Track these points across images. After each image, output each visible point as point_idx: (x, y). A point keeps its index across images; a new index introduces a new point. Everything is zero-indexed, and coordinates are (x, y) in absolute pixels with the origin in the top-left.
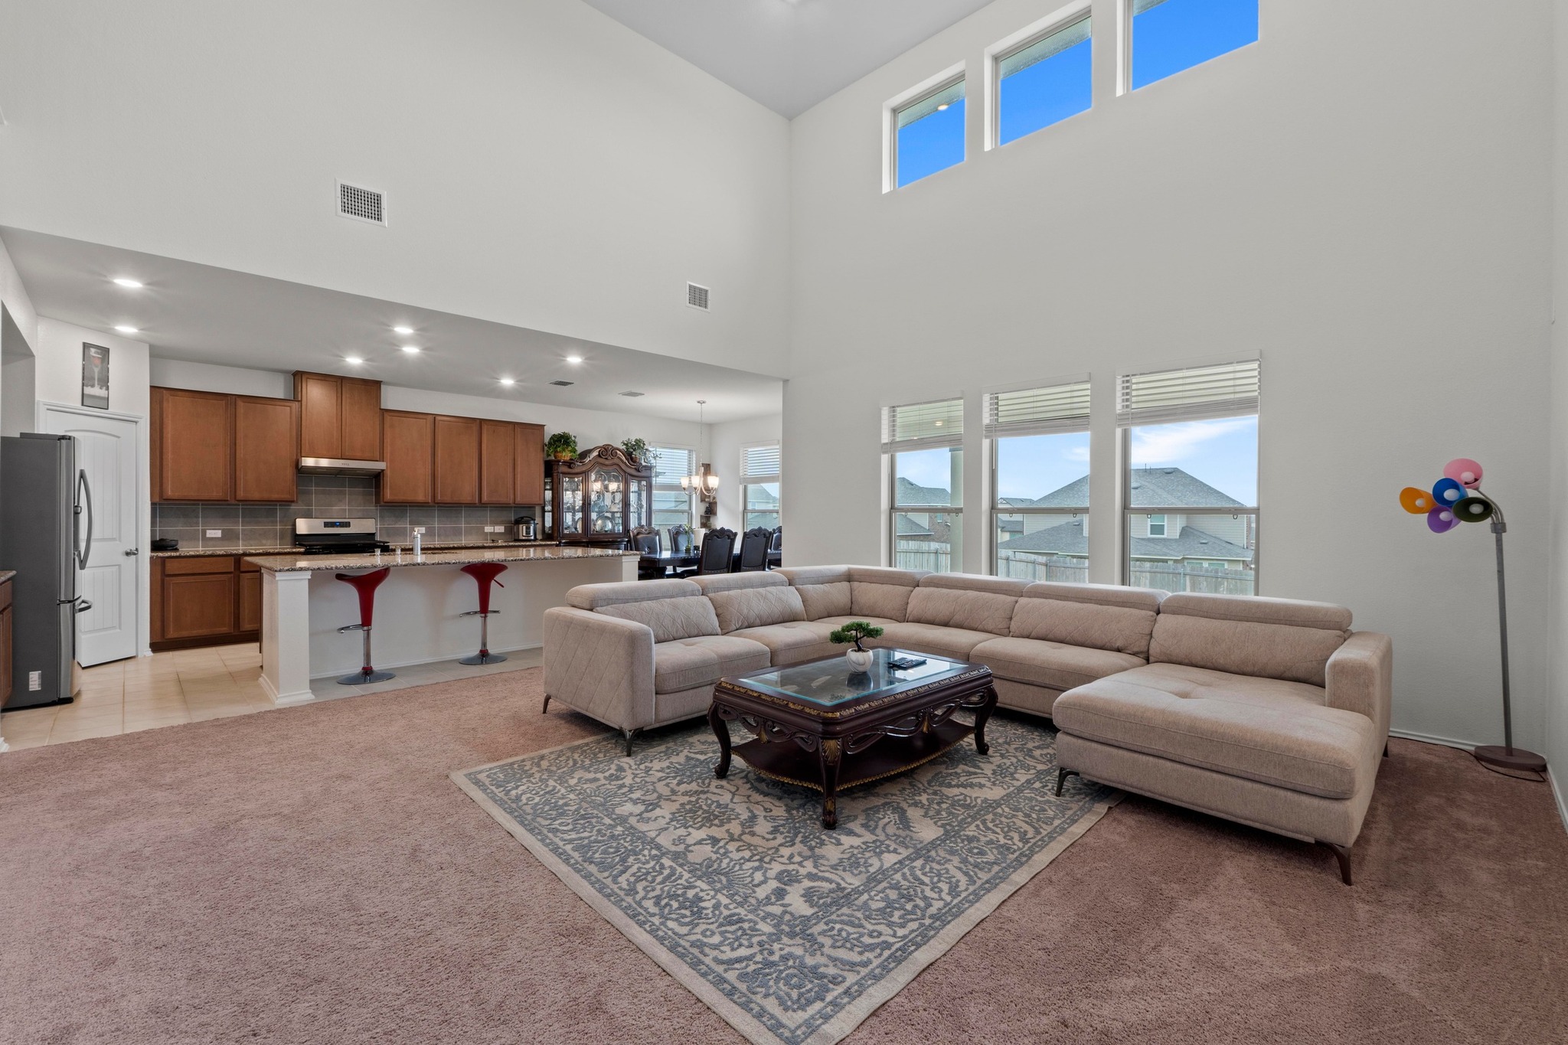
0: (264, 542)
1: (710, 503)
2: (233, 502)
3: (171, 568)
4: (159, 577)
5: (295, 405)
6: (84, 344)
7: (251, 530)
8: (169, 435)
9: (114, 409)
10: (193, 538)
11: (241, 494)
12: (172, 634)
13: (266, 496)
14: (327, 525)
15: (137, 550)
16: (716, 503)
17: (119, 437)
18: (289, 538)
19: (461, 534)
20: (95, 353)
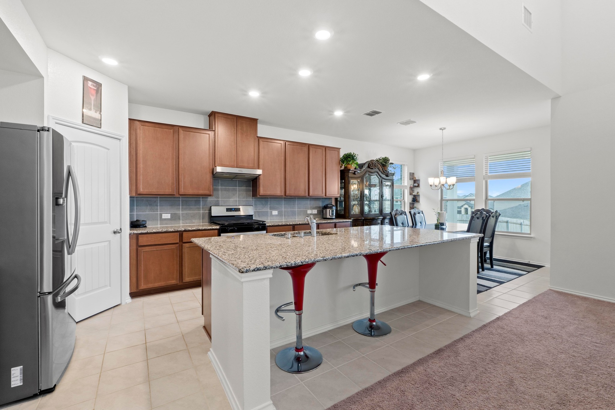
0: (194, 221)
1: (414, 196)
2: (177, 196)
3: (143, 240)
4: (135, 247)
5: (211, 133)
6: (84, 77)
7: (187, 214)
8: (141, 152)
9: (105, 128)
10: (154, 219)
11: (182, 191)
12: (143, 286)
13: (196, 192)
14: (228, 210)
15: (121, 229)
16: (419, 195)
17: (108, 149)
18: (207, 219)
19: (295, 215)
20: (92, 85)
